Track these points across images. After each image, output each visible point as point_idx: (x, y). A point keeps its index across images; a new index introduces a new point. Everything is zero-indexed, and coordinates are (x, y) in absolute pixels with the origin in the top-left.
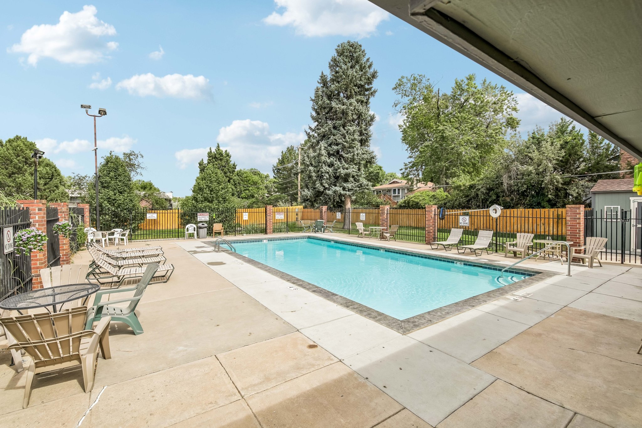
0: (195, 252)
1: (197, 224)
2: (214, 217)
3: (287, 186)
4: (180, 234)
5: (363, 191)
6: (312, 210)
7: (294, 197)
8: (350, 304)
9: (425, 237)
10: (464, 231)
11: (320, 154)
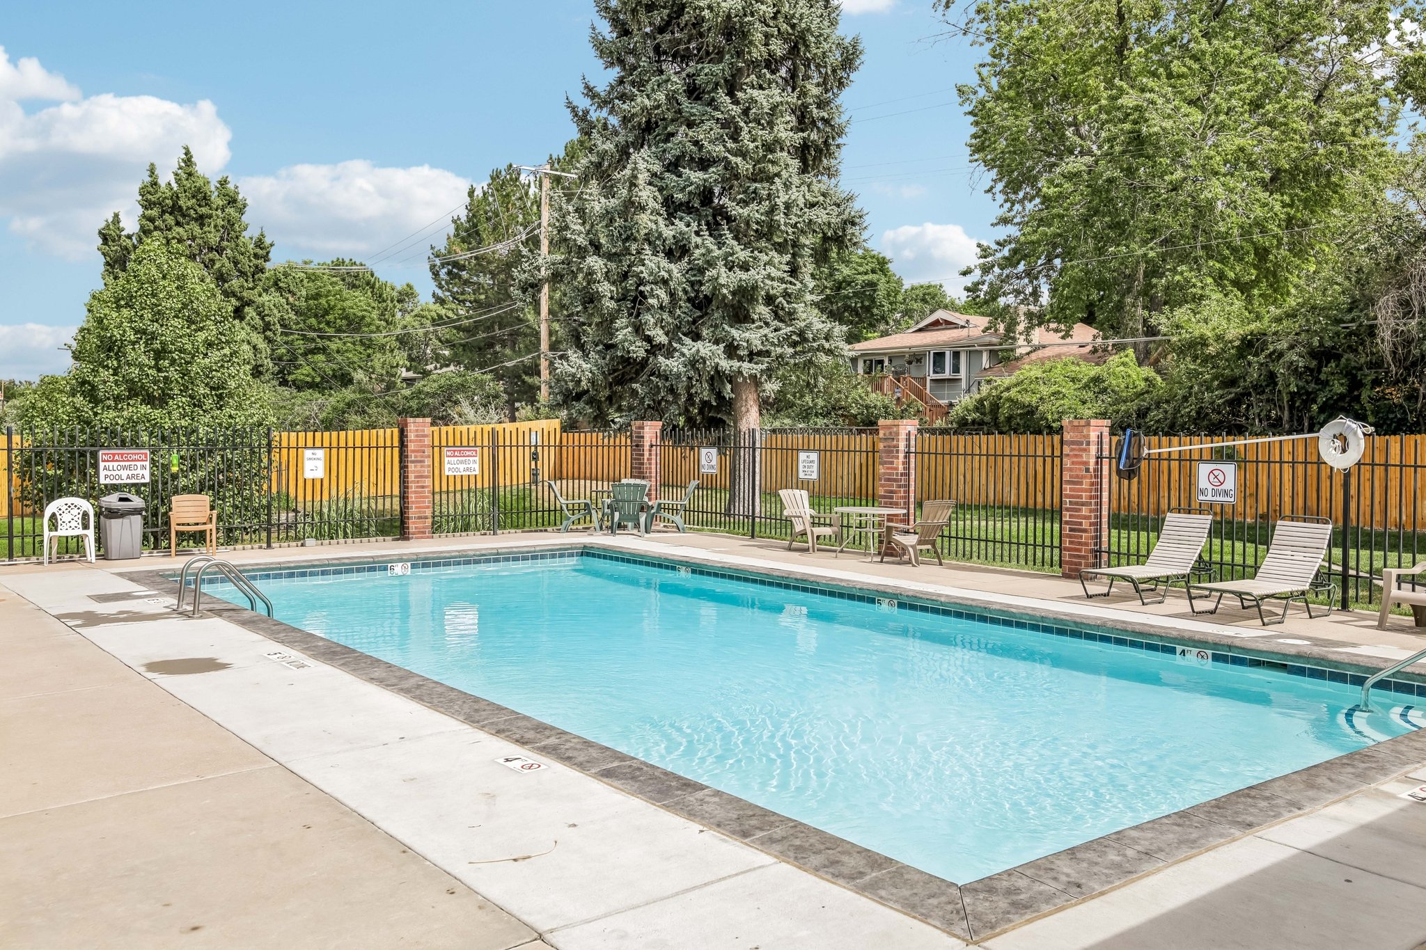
0: (91, 619)
1: (97, 498)
2: (175, 469)
3: (493, 337)
4: (17, 541)
5: (810, 361)
6: (597, 437)
7: (524, 382)
8: (753, 822)
9: (1060, 547)
10: (1214, 522)
11: (633, 203)
